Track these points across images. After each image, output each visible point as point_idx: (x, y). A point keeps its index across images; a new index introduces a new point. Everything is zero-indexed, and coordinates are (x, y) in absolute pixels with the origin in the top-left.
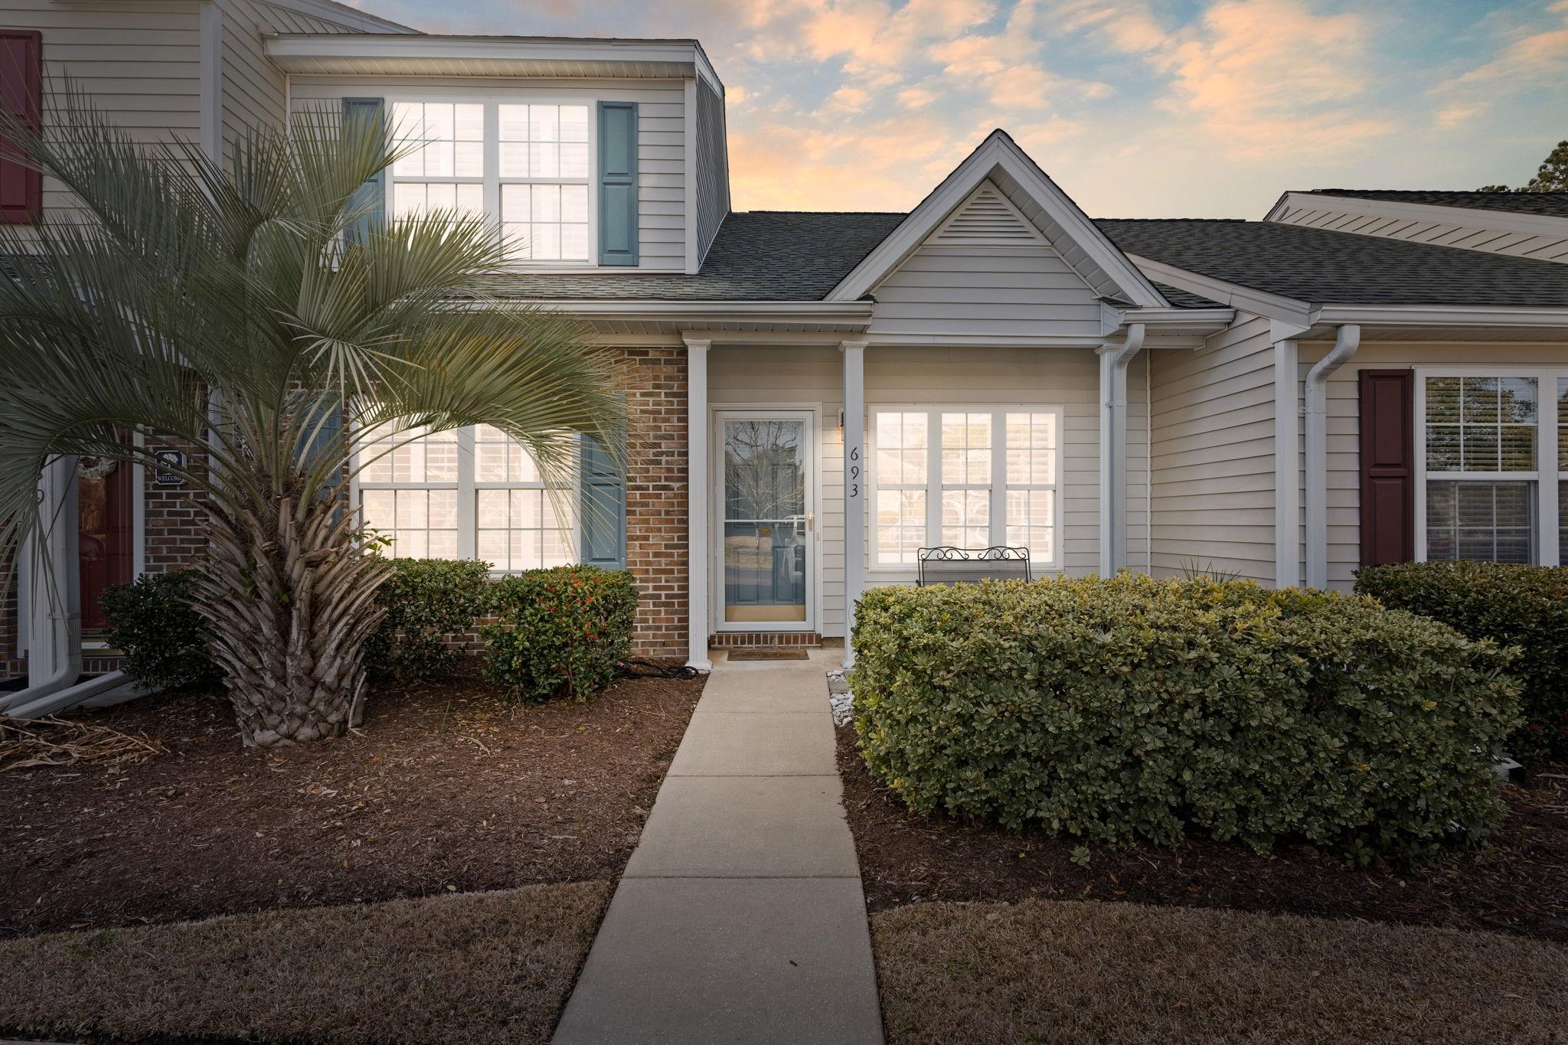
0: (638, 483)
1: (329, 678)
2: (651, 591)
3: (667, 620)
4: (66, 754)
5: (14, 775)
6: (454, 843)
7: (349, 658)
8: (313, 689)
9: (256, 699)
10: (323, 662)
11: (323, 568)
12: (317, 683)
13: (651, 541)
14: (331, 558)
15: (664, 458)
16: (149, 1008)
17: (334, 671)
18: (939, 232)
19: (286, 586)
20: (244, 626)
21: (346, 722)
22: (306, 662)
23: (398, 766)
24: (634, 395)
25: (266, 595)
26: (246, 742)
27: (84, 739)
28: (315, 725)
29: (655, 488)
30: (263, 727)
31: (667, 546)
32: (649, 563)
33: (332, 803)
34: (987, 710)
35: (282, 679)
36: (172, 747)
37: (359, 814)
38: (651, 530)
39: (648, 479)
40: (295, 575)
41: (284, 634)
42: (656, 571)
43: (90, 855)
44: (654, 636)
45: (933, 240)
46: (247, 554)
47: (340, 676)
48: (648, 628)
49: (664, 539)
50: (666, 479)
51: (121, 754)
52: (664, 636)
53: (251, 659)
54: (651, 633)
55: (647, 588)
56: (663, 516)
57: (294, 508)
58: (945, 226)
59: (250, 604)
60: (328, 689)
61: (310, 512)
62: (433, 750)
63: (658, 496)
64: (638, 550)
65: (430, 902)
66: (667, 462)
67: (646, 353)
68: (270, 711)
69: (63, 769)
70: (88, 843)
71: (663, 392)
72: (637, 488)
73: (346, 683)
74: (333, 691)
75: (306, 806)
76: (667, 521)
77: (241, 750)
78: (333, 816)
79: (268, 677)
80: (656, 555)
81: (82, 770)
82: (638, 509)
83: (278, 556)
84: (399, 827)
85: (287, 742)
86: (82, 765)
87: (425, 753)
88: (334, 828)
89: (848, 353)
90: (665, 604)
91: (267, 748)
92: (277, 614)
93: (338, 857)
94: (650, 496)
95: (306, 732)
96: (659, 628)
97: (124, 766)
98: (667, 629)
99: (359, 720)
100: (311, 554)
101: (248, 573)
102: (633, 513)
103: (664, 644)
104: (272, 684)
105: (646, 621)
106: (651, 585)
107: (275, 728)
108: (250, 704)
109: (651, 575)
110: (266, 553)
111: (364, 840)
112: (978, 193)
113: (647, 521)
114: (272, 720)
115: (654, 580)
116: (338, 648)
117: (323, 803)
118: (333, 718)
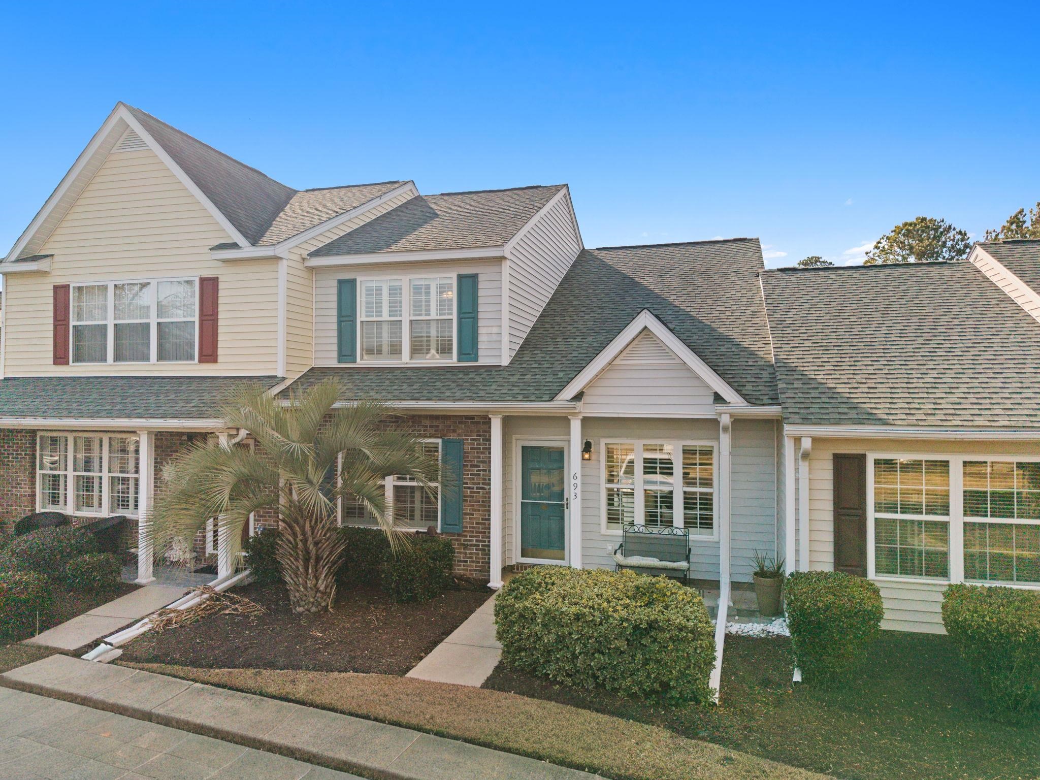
0: (469, 486)
1: (322, 588)
2: (474, 543)
3: (482, 558)
4: (236, 609)
5: (223, 616)
6: (355, 658)
7: (329, 580)
8: (316, 592)
9: (297, 594)
10: (320, 582)
11: (320, 545)
12: (318, 590)
13: (475, 516)
14: (323, 541)
15: (482, 473)
16: (273, 690)
17: (324, 586)
18: (621, 357)
19: (307, 551)
20: (293, 567)
21: (328, 605)
22: (314, 582)
23: (344, 627)
24: (467, 440)
25: (301, 557)
26: (294, 611)
27: (242, 603)
28: (317, 607)
29: (477, 488)
30: (300, 606)
31: (483, 519)
32: (473, 528)
33: (321, 638)
34: (526, 631)
35: (306, 588)
36: (269, 610)
37: (328, 644)
38: (475, 510)
39: (474, 484)
40: (310, 548)
41: (307, 570)
42: (477, 532)
43: (251, 647)
44: (476, 566)
45: (617, 362)
46: (295, 540)
47: (326, 587)
48: (473, 562)
49: (481, 515)
50: (483, 484)
51: (254, 611)
52: (480, 567)
53: (296, 579)
54: (474, 564)
55: (472, 541)
56: (481, 503)
57: (311, 521)
58: (624, 354)
59: (297, 560)
60: (322, 593)
61: (316, 522)
62: (357, 621)
63: (479, 493)
64: (468, 520)
65: (343, 674)
66: (483, 475)
67: (473, 418)
68: (302, 600)
69: (237, 615)
70: (250, 643)
71: (481, 438)
72: (469, 488)
73: (328, 590)
74: (324, 593)
75: (312, 639)
76: (482, 506)
77: (292, 614)
78: (320, 643)
79: (301, 586)
80: (477, 523)
81: (243, 616)
82: (469, 499)
83: (305, 541)
84: (339, 650)
85: (307, 612)
86: (243, 615)
87: (354, 623)
88: (319, 648)
89: (572, 422)
90: (481, 550)
91: (301, 614)
92: (304, 563)
93: (319, 658)
94: (474, 492)
95: (313, 609)
96: (478, 562)
97: (255, 616)
98: (482, 563)
99: (333, 605)
100: (316, 539)
101: (296, 547)
102: (466, 501)
103: (480, 571)
104: (303, 589)
105: (472, 558)
106: (474, 539)
107: (303, 607)
108: (295, 597)
109: (475, 534)
110: (301, 540)
111: (328, 653)
112: (642, 335)
113: (473, 506)
114: (303, 603)
115: (476, 537)
116: (325, 576)
117: (317, 639)
118: (323, 604)
